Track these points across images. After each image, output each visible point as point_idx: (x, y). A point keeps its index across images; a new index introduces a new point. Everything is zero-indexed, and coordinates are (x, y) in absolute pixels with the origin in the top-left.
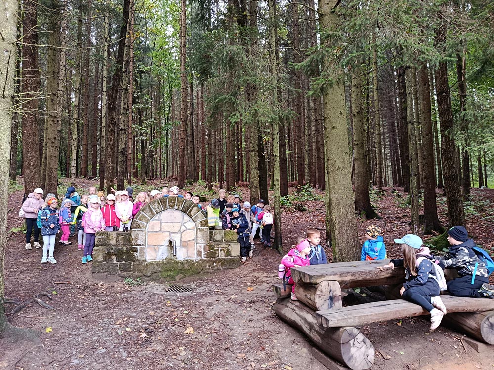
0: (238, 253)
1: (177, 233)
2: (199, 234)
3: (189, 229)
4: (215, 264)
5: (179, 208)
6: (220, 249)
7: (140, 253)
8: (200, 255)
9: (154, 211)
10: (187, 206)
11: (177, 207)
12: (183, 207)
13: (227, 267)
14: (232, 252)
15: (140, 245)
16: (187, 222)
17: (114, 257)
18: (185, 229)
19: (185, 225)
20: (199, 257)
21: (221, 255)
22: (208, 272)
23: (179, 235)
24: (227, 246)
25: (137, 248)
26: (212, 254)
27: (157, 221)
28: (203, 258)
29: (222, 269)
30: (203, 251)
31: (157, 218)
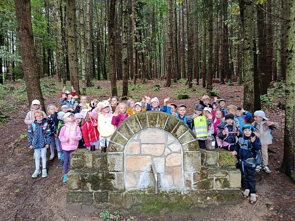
0: (239, 185)
1: (160, 156)
2: (187, 160)
3: (175, 152)
4: (208, 198)
5: (161, 126)
6: (215, 178)
7: (118, 181)
8: (189, 186)
9: (132, 130)
10: (171, 125)
11: (159, 126)
12: (167, 125)
13: (225, 202)
14: (231, 183)
15: (117, 171)
16: (172, 143)
17: (89, 185)
18: (169, 152)
19: (169, 146)
20: (188, 188)
21: (217, 186)
22: (200, 208)
23: (163, 160)
24: (224, 175)
25: (113, 175)
26: (204, 185)
27: (137, 143)
28: (193, 189)
29: (217, 204)
30: (192, 181)
31: (136, 138)
